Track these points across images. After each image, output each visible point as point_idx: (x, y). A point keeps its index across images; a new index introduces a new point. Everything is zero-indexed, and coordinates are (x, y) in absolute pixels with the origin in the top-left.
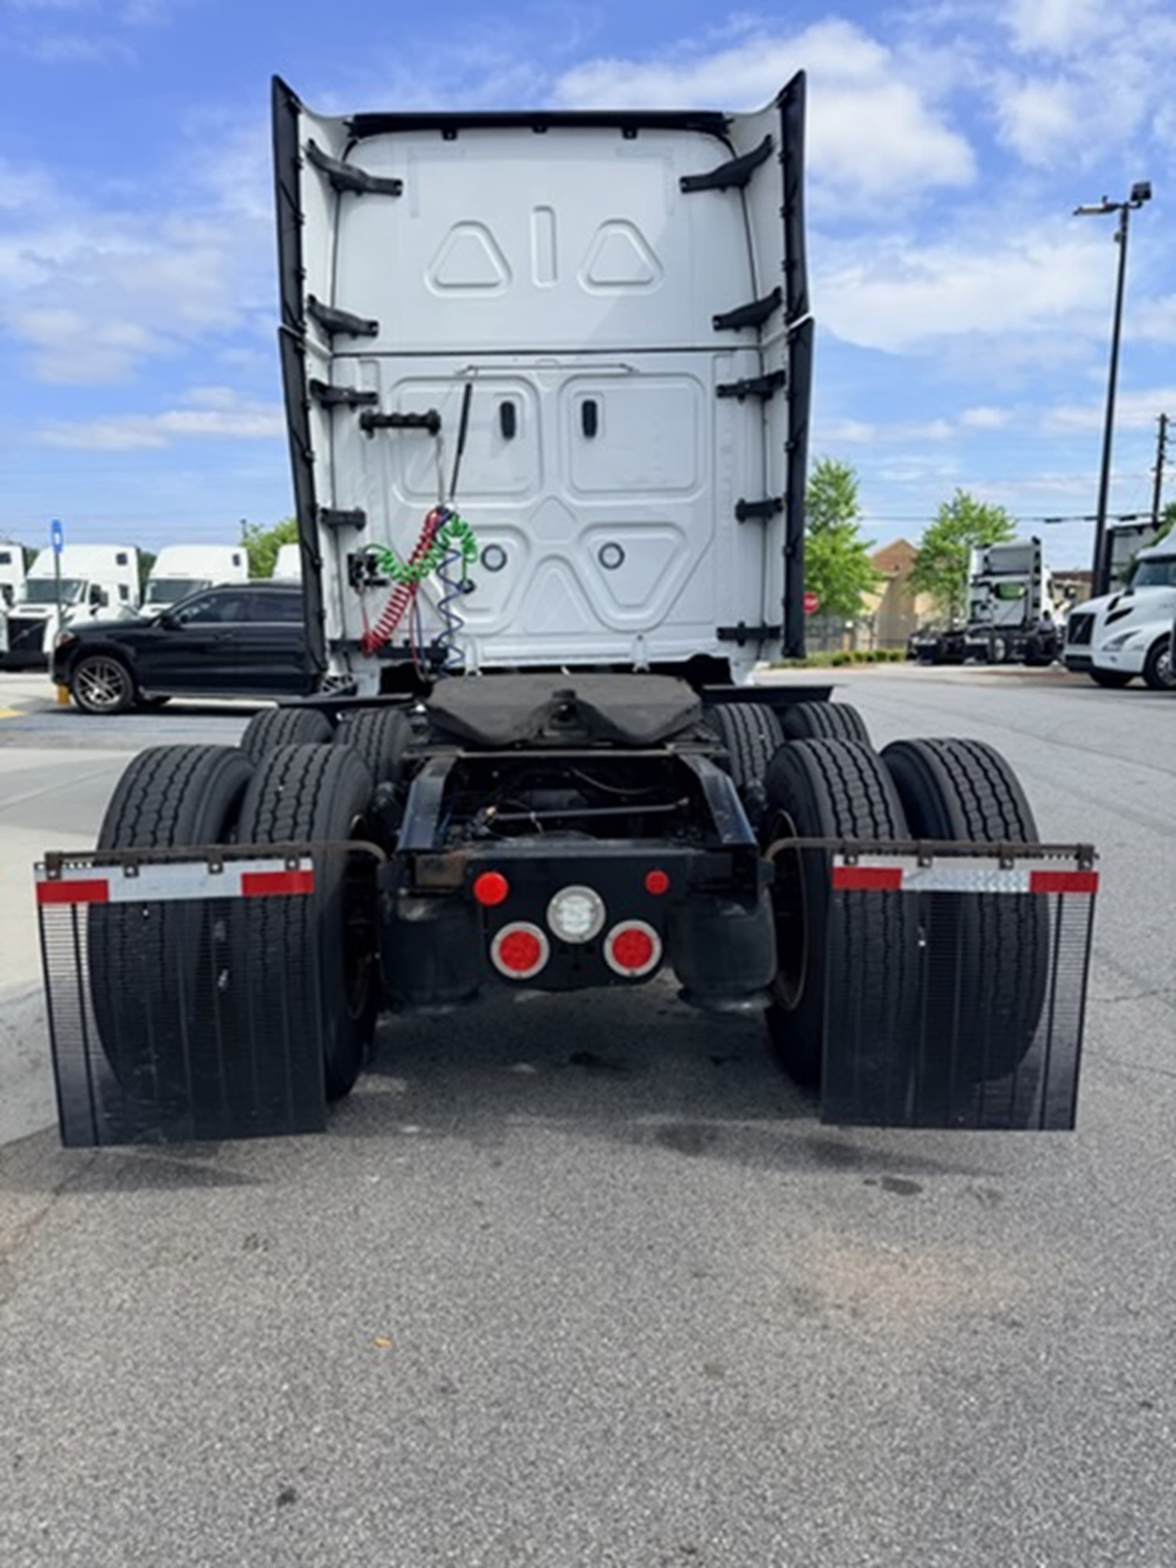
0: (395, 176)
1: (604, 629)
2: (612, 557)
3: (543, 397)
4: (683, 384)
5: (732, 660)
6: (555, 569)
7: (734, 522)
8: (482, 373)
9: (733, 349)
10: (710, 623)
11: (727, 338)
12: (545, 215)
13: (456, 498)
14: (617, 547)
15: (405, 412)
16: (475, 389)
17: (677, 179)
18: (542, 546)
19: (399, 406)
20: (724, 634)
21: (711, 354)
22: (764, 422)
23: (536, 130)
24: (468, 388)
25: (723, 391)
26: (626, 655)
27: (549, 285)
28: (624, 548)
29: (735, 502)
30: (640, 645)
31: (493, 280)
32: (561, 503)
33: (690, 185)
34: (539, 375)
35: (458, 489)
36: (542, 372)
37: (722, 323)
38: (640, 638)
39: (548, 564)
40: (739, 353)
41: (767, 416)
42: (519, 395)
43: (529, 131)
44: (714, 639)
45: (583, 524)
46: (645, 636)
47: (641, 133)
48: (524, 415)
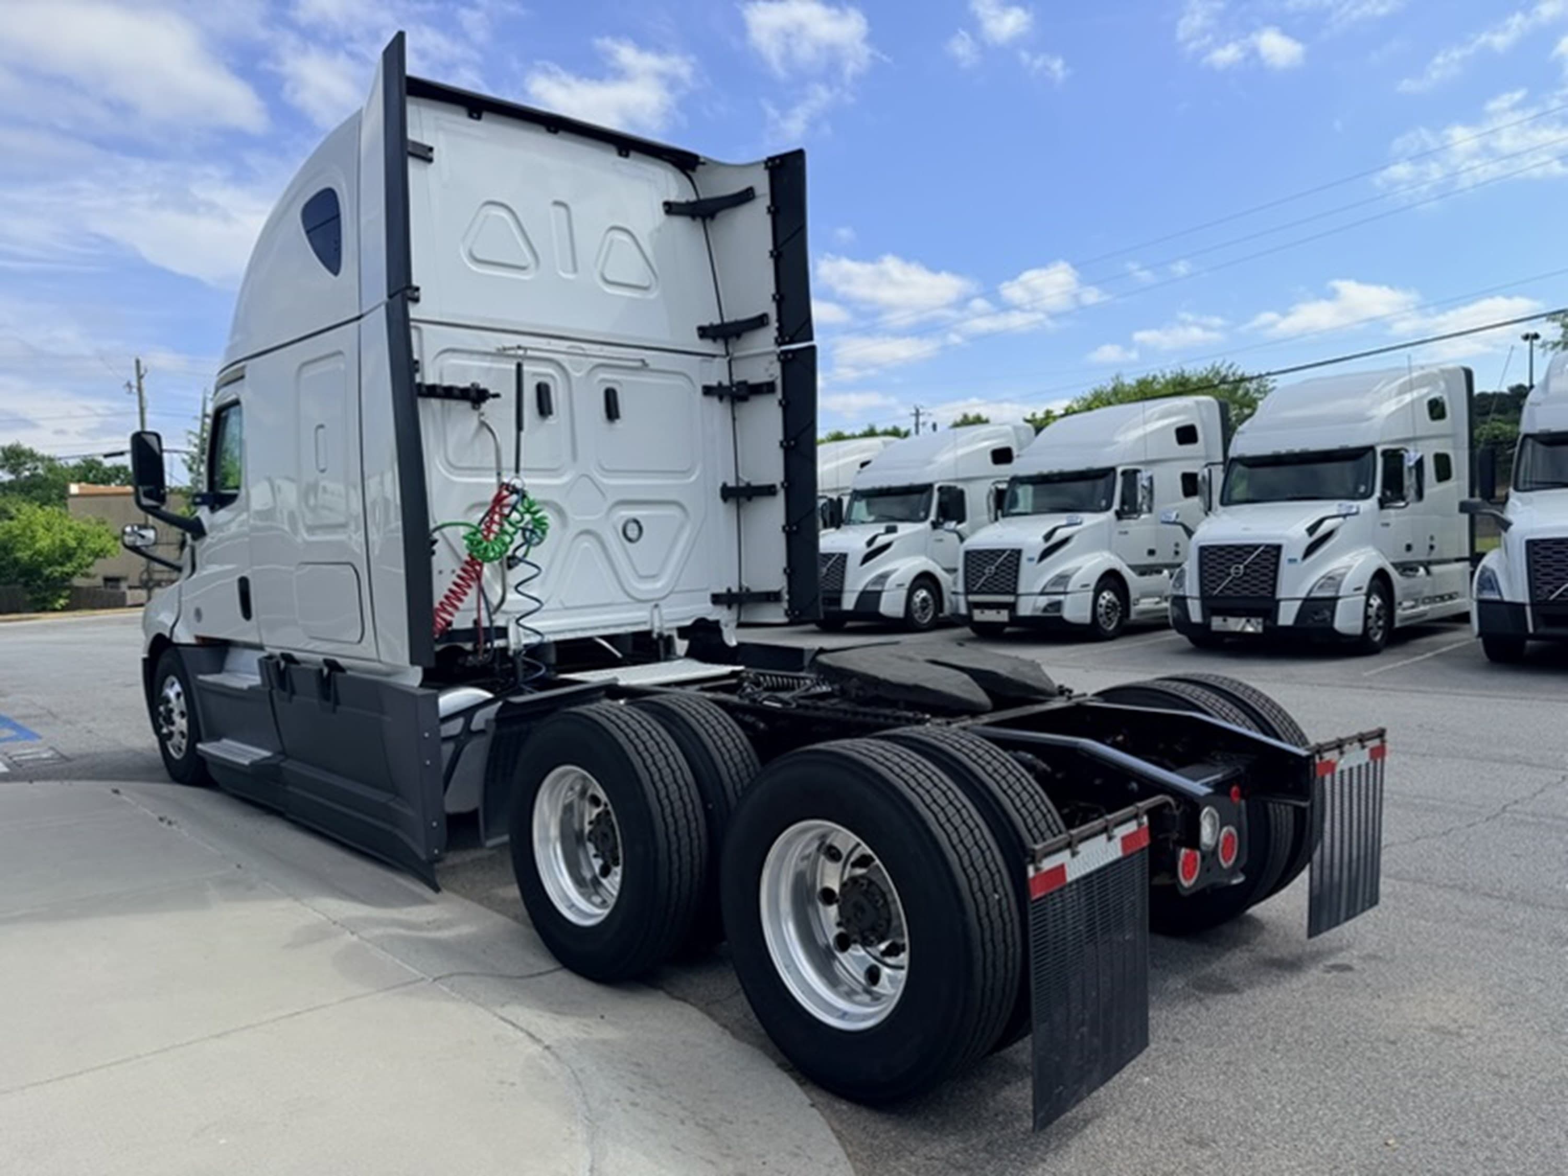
0: (428, 142)
1: (629, 600)
2: (632, 532)
3: (574, 382)
4: (680, 382)
5: (723, 621)
6: (586, 543)
7: (719, 500)
8: (529, 353)
9: (714, 356)
10: (707, 589)
11: (708, 346)
12: (562, 210)
13: (522, 473)
14: (636, 522)
15: (446, 383)
16: (526, 368)
17: (661, 201)
18: (578, 520)
19: (441, 376)
20: (717, 599)
21: (699, 358)
22: (734, 419)
23: (549, 130)
24: (519, 366)
25: (708, 391)
26: (645, 623)
27: (571, 276)
28: (643, 523)
29: (720, 485)
30: (656, 612)
31: (523, 264)
32: (591, 479)
33: (671, 208)
34: (571, 362)
35: (522, 465)
36: (571, 357)
37: (704, 332)
38: (656, 606)
39: (583, 537)
40: (717, 360)
41: (737, 415)
42: (552, 376)
43: (543, 129)
44: (710, 605)
45: (611, 500)
46: (661, 603)
47: (633, 154)
48: (558, 397)
